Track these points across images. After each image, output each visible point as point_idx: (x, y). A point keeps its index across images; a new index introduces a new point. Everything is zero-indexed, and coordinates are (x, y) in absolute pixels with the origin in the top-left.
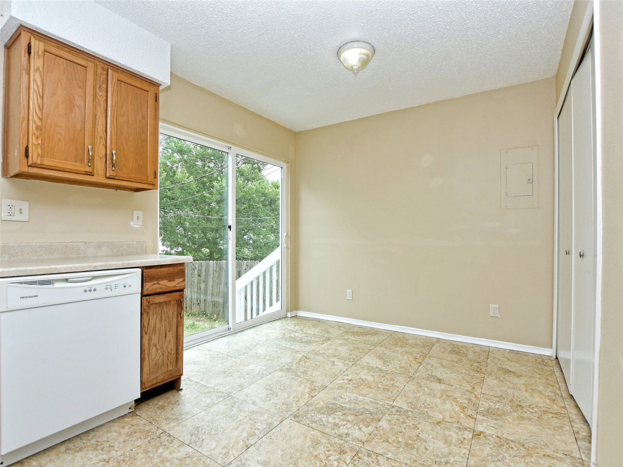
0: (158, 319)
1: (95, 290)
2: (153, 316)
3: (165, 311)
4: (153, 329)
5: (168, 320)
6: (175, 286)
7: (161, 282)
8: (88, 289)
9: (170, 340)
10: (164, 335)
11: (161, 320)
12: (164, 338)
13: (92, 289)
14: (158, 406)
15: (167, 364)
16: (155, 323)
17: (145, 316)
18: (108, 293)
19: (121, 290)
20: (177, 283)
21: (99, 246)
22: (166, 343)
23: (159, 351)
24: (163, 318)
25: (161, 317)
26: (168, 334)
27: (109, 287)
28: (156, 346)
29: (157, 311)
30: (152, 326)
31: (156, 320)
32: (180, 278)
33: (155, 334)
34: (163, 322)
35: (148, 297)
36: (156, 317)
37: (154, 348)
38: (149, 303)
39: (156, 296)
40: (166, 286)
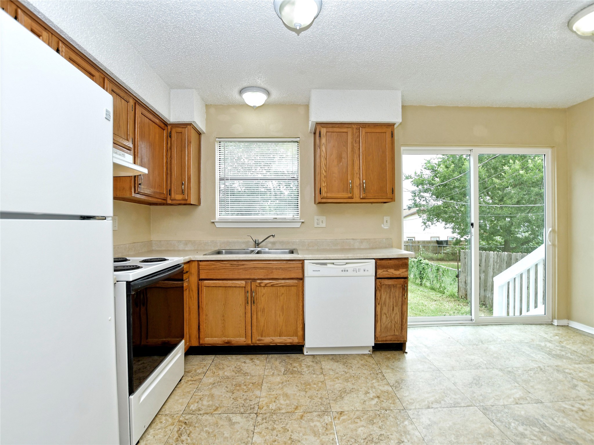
0: (387, 296)
1: (347, 271)
2: (384, 294)
3: (393, 291)
4: (384, 302)
5: (395, 298)
6: (399, 274)
7: (389, 270)
8: (344, 270)
9: (397, 313)
10: (392, 308)
11: (390, 297)
12: (392, 310)
14: (386, 357)
15: (394, 330)
16: (385, 299)
17: (378, 292)
18: (355, 274)
19: (362, 273)
20: (401, 272)
21: (362, 241)
22: (394, 314)
23: (388, 319)
24: (391, 296)
25: (390, 295)
26: (395, 308)
27: (355, 270)
28: (386, 314)
29: (387, 290)
30: (383, 300)
31: (386, 296)
32: (403, 268)
33: (385, 306)
34: (391, 298)
35: (381, 280)
36: (386, 295)
37: (385, 316)
38: (381, 283)
39: (386, 279)
40: (393, 273)
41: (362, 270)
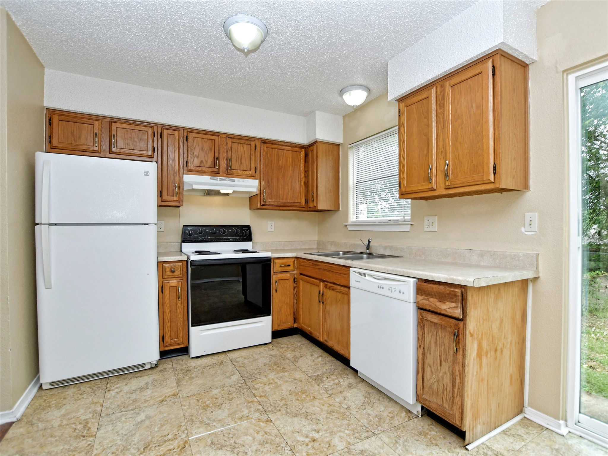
0: (433, 340)
1: (383, 288)
2: (428, 334)
3: (440, 334)
4: (428, 348)
5: (443, 347)
6: (445, 310)
7: (431, 299)
8: (380, 286)
9: (446, 373)
10: (439, 361)
11: (436, 343)
12: (439, 364)
13: (382, 287)
15: (442, 398)
16: (430, 342)
17: (419, 328)
18: (389, 294)
19: (396, 295)
20: (449, 307)
22: (442, 372)
23: (434, 376)
24: (438, 342)
25: (436, 339)
26: (443, 363)
27: (390, 288)
28: (431, 367)
29: (432, 330)
30: (427, 343)
31: (431, 339)
32: (453, 302)
33: (430, 354)
34: (438, 345)
35: (423, 311)
36: (432, 337)
37: (429, 368)
38: (422, 317)
39: (429, 313)
40: (436, 305)
41: (397, 291)
